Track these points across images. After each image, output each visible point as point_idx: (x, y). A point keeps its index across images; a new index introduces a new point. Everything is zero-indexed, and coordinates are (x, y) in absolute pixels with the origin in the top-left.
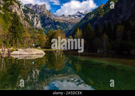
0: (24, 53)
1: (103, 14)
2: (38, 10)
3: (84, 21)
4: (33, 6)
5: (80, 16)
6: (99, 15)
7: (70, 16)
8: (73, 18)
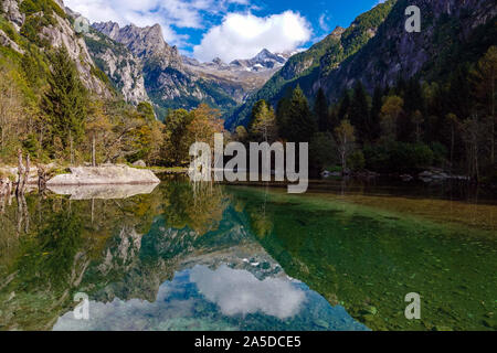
0: (92, 181)
1: (341, 57)
2: (135, 45)
3: (282, 81)
4: (121, 31)
5: (269, 65)
6: (328, 63)
7: (237, 63)
8: (249, 69)
